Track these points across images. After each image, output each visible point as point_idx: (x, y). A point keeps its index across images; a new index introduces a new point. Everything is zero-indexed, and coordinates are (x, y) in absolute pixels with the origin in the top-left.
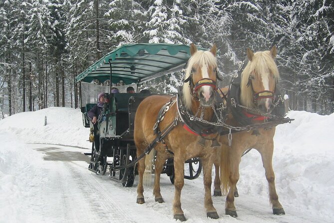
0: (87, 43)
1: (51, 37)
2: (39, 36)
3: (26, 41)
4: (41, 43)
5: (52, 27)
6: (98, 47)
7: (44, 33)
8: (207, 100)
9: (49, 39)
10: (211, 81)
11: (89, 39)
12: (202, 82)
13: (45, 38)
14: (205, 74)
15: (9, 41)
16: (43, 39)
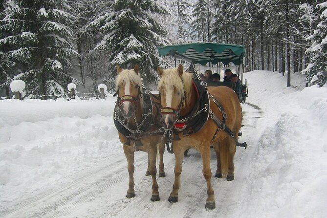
0: (278, 16)
1: (255, 13)
2: (245, 13)
3: (236, 17)
4: (247, 18)
5: (256, 4)
6: (287, 20)
7: (249, 10)
8: (127, 113)
9: (254, 14)
10: (131, 98)
11: (280, 13)
12: (124, 98)
13: (250, 14)
14: (127, 92)
15: (224, 18)
16: (248, 15)
